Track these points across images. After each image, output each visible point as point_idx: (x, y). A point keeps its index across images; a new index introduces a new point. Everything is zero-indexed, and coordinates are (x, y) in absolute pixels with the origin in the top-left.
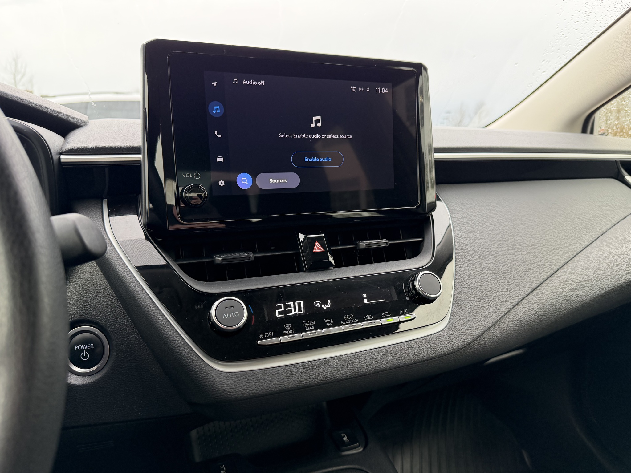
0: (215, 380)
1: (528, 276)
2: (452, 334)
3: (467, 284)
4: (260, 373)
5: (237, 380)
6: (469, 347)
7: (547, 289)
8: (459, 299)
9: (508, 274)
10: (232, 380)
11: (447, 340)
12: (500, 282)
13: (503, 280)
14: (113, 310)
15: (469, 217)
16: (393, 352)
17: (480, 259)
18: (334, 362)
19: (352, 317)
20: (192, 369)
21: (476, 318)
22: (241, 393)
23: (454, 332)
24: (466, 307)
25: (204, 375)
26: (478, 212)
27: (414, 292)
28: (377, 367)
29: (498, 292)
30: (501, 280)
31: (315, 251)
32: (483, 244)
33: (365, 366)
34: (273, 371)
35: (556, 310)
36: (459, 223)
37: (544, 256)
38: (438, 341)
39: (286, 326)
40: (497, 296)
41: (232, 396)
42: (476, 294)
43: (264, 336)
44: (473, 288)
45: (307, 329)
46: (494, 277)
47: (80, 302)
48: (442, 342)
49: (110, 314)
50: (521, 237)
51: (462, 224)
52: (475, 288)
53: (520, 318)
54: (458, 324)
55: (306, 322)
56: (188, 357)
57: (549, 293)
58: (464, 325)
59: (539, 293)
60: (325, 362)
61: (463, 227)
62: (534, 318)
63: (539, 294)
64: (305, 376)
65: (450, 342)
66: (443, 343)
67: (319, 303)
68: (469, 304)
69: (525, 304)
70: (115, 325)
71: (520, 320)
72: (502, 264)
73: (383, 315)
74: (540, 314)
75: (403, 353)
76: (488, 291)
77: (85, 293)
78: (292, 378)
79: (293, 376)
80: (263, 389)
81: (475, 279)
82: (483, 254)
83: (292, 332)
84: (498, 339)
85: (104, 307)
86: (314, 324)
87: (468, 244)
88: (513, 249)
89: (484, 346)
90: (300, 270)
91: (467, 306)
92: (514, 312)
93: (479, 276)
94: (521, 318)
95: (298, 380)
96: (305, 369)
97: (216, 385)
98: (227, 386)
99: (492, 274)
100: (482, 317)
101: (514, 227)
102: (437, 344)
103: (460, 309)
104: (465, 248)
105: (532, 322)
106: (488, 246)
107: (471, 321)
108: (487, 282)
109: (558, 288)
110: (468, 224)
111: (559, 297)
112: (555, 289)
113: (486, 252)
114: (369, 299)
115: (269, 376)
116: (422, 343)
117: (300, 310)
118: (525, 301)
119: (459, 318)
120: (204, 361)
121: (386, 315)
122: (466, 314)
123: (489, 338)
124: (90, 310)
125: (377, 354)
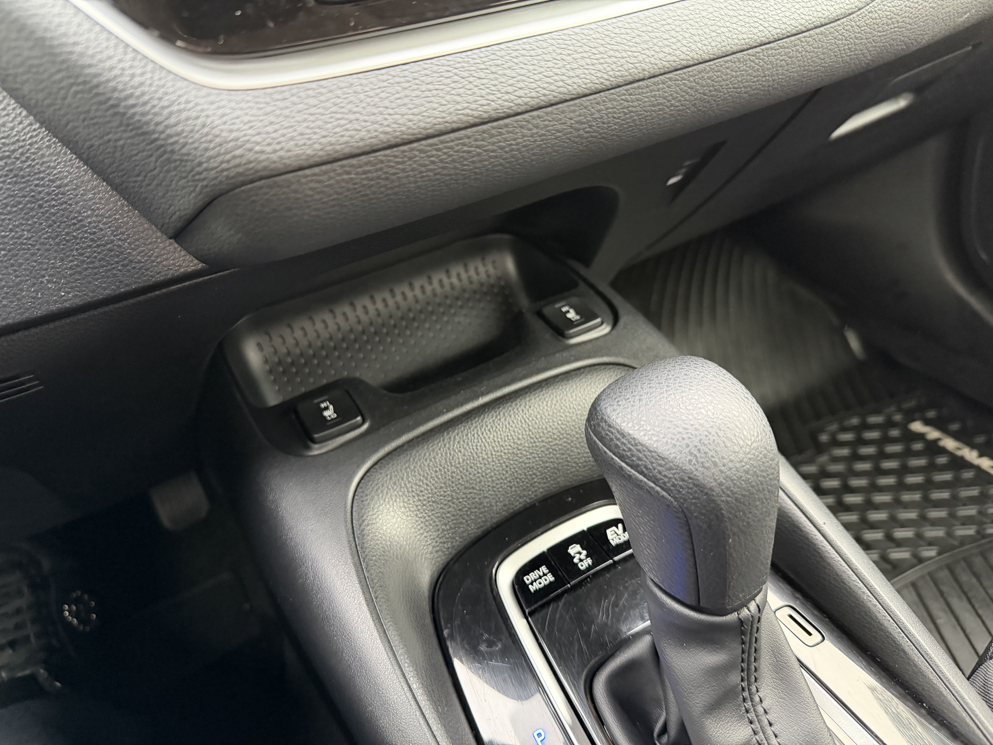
0: (205, 114)
5: (274, 108)
18: (552, 44)
78: (441, 95)
96: (474, 69)
98: (246, 127)
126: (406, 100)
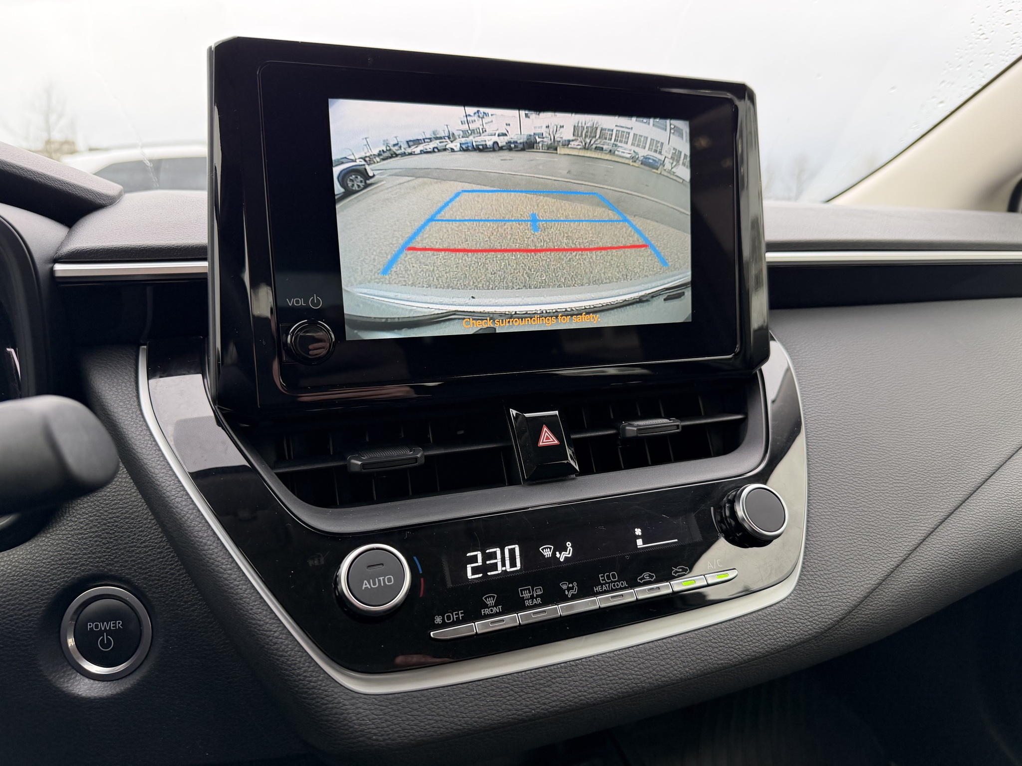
0: (347, 711)
1: (942, 485)
2: (806, 604)
3: (830, 505)
4: (436, 695)
5: (391, 710)
6: (836, 629)
7: (976, 511)
8: (817, 535)
9: (904, 482)
10: (381, 710)
11: (795, 617)
12: (890, 498)
13: (895, 496)
14: (159, 558)
15: (829, 372)
16: (693, 645)
17: (853, 455)
18: (581, 669)
19: (614, 576)
20: (303, 688)
21: (849, 572)
22: (399, 737)
23: (809, 601)
24: (831, 550)
25: (325, 702)
26: (844, 363)
27: (733, 523)
28: (664, 676)
29: (888, 519)
30: (891, 495)
31: (541, 444)
32: (858, 424)
33: (641, 677)
34: (462, 690)
35: (995, 551)
36: (810, 384)
37: (969, 446)
38: (778, 621)
39: (486, 599)
40: (885, 527)
41: (381, 743)
42: (848, 524)
43: (443, 619)
44: (841, 512)
45: (527, 603)
46: (879, 489)
47: (96, 541)
48: (786, 622)
49: (153, 566)
50: (925, 411)
51: (816, 386)
52: (846, 512)
53: (928, 568)
54: (815, 585)
55: (526, 589)
56: (295, 664)
57: (980, 517)
58: (828, 585)
59: (962, 517)
60: (563, 670)
61: (819, 392)
62: (954, 567)
63: (963, 520)
64: (524, 699)
65: (802, 621)
66: (789, 624)
67: (550, 548)
68: (836, 545)
69: (938, 541)
70: (161, 586)
71: (929, 572)
72: (893, 463)
73: (676, 573)
74: (965, 559)
75: (713, 648)
76: (870, 517)
77: (105, 524)
78: (499, 704)
79: (500, 701)
80: (441, 728)
81: (845, 495)
82: (858, 444)
83: (498, 611)
84: (889, 610)
85: (140, 551)
86: (540, 593)
87: (830, 425)
88: (912, 434)
89: (864, 626)
90: (513, 481)
91: (831, 548)
92: (917, 557)
93: (852, 489)
94: (931, 569)
95: (510, 707)
96: (524, 686)
97: (350, 722)
98: (370, 723)
99: (875, 484)
100: (859, 570)
101: (911, 390)
102: (777, 627)
103: (819, 555)
104: (825, 433)
105: (951, 575)
106: (867, 429)
107: (839, 578)
108: (866, 500)
109: (996, 508)
110: (828, 387)
111: (999, 526)
112: (992, 510)
113: (863, 440)
114: (646, 539)
115: (454, 702)
116: (749, 626)
117: (513, 564)
118: (937, 534)
119: (818, 573)
120: (325, 673)
121: (680, 572)
122: (830, 564)
123: (873, 610)
124: (116, 557)
125: (663, 651)
126: (476, 707)
